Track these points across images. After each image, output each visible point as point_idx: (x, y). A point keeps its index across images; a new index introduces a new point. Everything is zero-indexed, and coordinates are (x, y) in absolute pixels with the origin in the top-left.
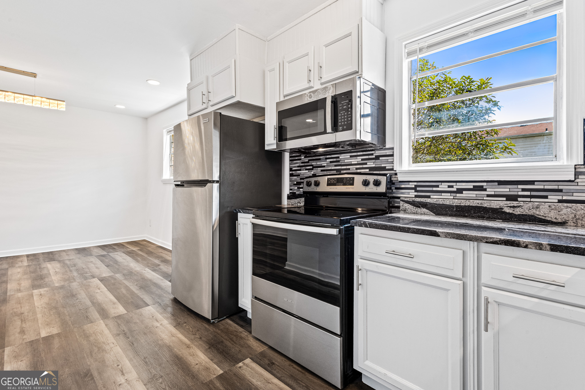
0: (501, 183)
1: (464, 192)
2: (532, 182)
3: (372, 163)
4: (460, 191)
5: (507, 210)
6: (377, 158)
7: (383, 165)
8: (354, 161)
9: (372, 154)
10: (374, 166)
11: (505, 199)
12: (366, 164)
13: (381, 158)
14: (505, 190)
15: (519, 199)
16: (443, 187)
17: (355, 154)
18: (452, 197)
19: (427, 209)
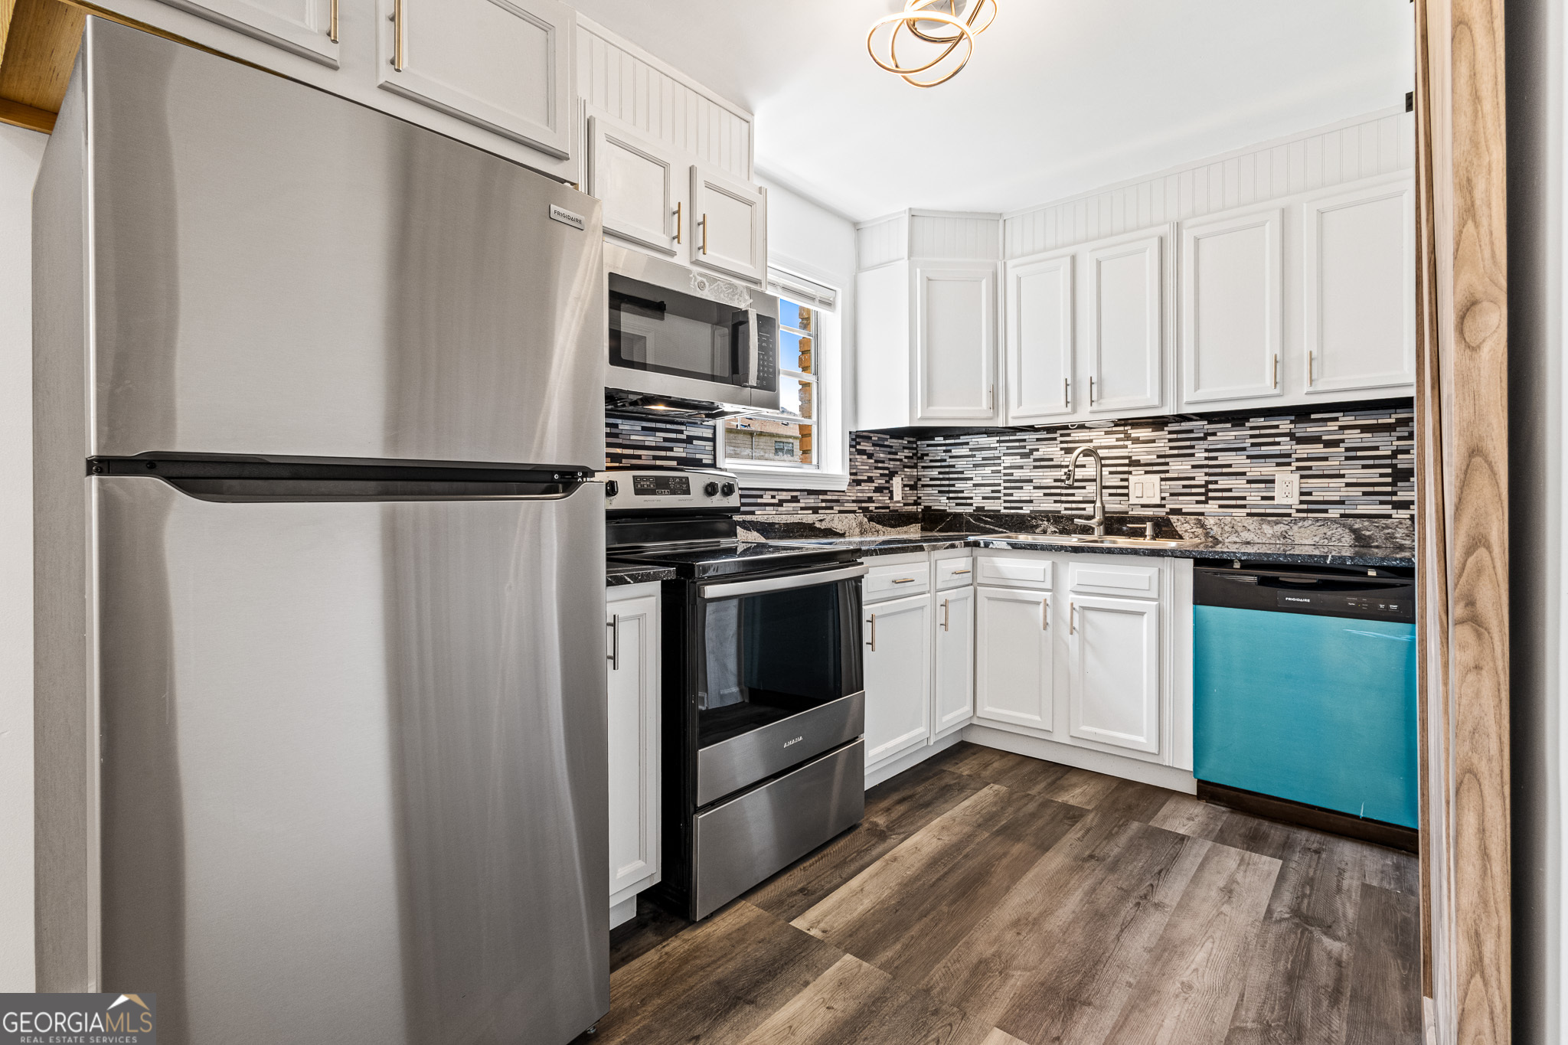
0: (810, 492)
1: (784, 504)
2: (825, 492)
3: (682, 450)
4: (781, 503)
5: (818, 525)
6: (690, 440)
7: (698, 456)
8: (650, 440)
9: (681, 432)
10: (684, 455)
11: (811, 512)
12: (671, 449)
13: (695, 442)
14: (811, 501)
15: (820, 511)
16: (767, 499)
17: (653, 425)
18: (774, 512)
19: (758, 531)
